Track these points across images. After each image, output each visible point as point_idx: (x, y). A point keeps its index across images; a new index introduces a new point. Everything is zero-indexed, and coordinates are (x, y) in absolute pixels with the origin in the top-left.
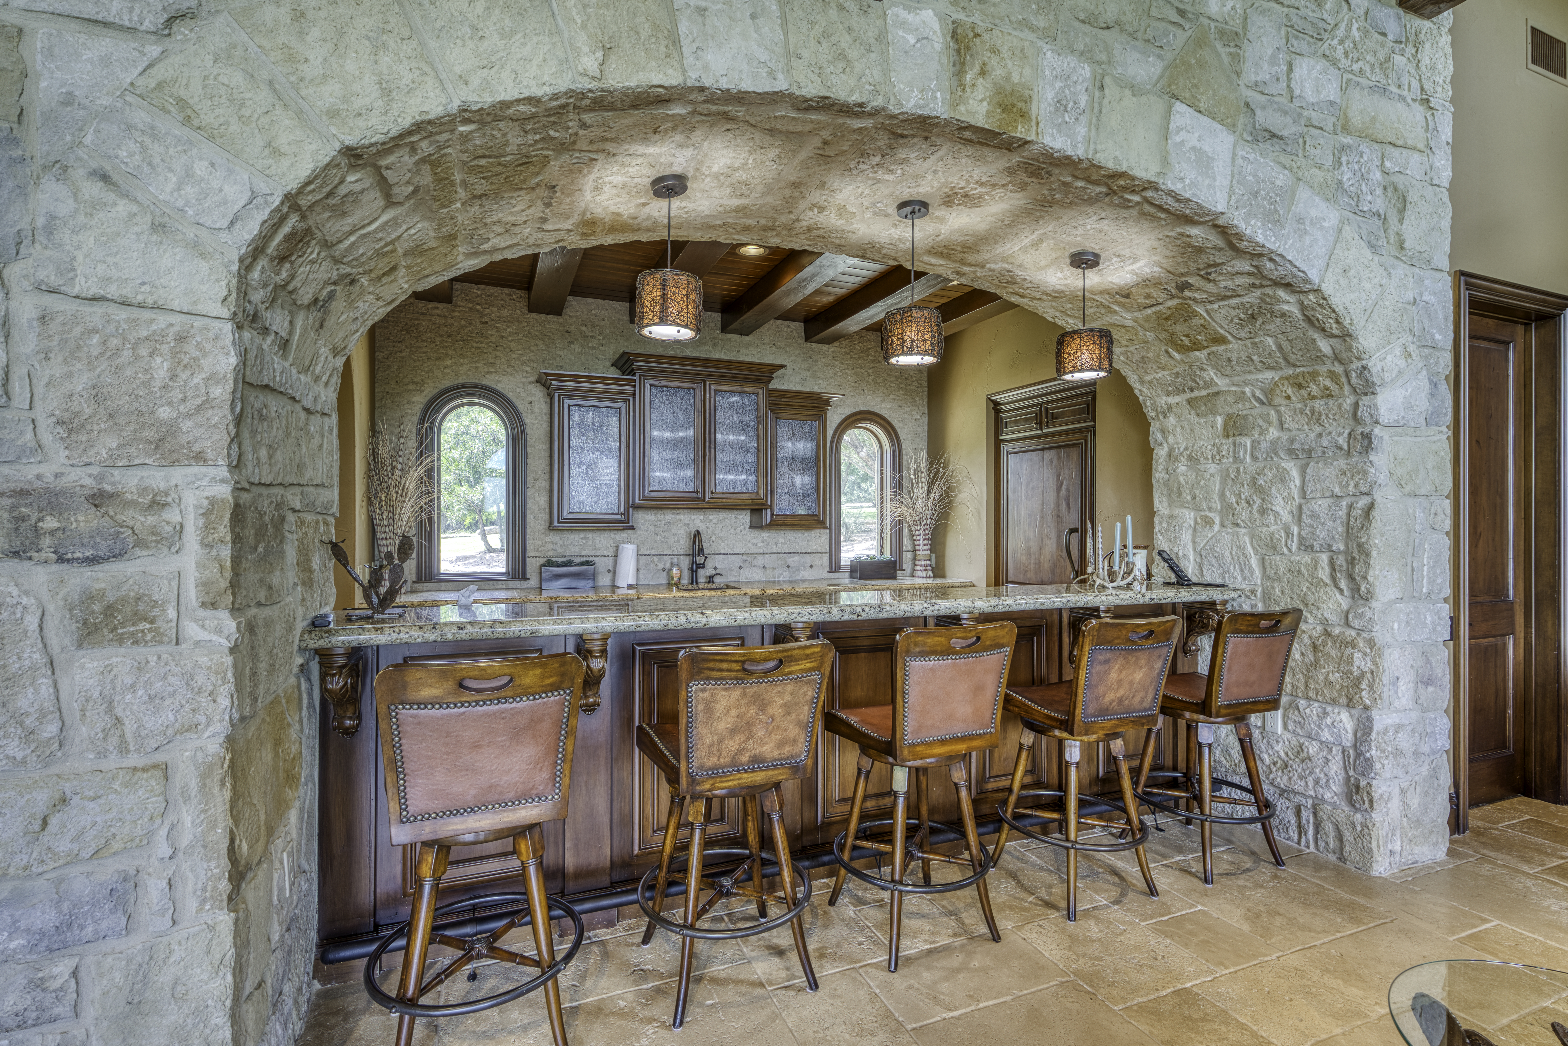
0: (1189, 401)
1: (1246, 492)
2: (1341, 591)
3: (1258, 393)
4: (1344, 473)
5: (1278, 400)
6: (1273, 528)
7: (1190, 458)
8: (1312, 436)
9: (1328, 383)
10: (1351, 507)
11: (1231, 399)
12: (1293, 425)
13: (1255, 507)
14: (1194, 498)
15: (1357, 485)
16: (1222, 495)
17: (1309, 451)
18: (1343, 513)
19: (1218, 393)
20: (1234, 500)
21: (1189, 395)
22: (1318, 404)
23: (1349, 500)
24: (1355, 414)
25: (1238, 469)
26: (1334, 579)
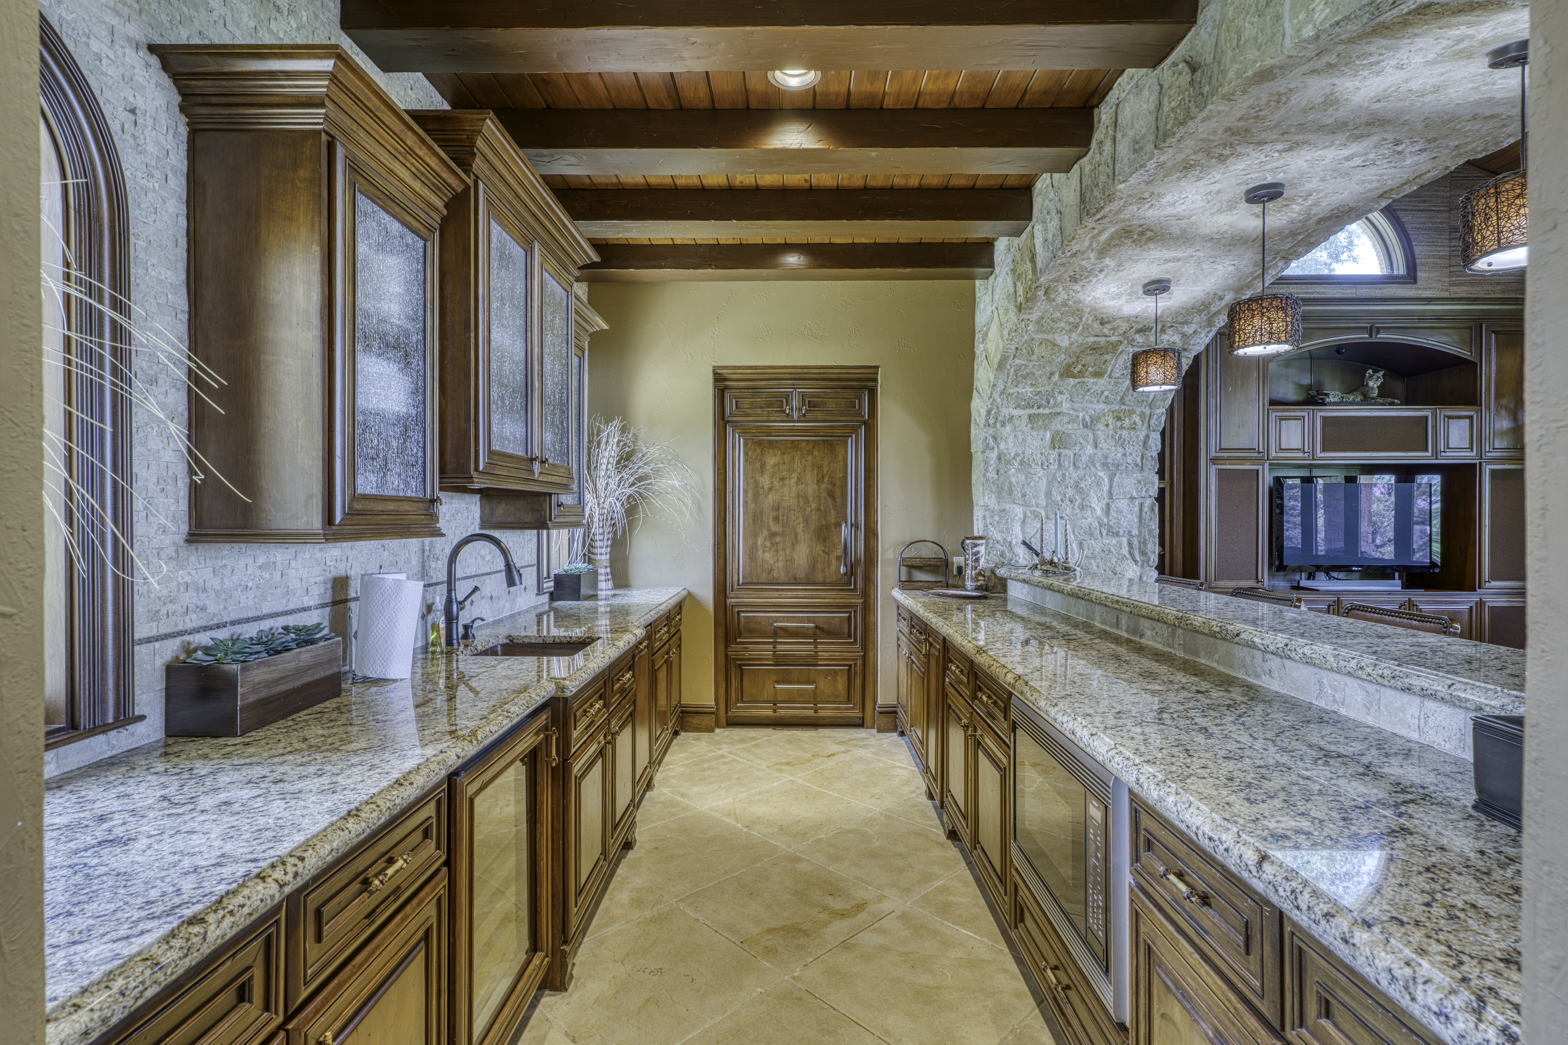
0: (1030, 416)
1: (1070, 492)
2: (1136, 562)
3: (1088, 419)
4: (1140, 482)
5: (1100, 426)
6: (1089, 520)
7: (1021, 463)
8: (1119, 455)
9: (1137, 419)
10: (1141, 505)
11: (1065, 420)
12: (1105, 446)
13: (1077, 504)
14: (1024, 496)
15: (1147, 491)
16: (1048, 494)
17: (1118, 466)
18: (1137, 509)
19: (1059, 414)
20: (1059, 498)
21: (1032, 411)
22: (1124, 433)
23: (1140, 500)
24: (1145, 443)
25: (1064, 475)
26: (1132, 554)
